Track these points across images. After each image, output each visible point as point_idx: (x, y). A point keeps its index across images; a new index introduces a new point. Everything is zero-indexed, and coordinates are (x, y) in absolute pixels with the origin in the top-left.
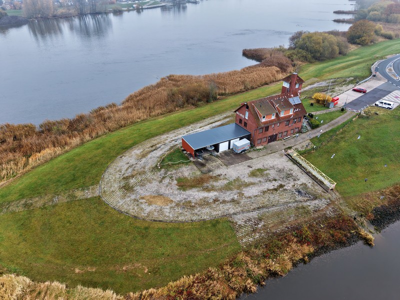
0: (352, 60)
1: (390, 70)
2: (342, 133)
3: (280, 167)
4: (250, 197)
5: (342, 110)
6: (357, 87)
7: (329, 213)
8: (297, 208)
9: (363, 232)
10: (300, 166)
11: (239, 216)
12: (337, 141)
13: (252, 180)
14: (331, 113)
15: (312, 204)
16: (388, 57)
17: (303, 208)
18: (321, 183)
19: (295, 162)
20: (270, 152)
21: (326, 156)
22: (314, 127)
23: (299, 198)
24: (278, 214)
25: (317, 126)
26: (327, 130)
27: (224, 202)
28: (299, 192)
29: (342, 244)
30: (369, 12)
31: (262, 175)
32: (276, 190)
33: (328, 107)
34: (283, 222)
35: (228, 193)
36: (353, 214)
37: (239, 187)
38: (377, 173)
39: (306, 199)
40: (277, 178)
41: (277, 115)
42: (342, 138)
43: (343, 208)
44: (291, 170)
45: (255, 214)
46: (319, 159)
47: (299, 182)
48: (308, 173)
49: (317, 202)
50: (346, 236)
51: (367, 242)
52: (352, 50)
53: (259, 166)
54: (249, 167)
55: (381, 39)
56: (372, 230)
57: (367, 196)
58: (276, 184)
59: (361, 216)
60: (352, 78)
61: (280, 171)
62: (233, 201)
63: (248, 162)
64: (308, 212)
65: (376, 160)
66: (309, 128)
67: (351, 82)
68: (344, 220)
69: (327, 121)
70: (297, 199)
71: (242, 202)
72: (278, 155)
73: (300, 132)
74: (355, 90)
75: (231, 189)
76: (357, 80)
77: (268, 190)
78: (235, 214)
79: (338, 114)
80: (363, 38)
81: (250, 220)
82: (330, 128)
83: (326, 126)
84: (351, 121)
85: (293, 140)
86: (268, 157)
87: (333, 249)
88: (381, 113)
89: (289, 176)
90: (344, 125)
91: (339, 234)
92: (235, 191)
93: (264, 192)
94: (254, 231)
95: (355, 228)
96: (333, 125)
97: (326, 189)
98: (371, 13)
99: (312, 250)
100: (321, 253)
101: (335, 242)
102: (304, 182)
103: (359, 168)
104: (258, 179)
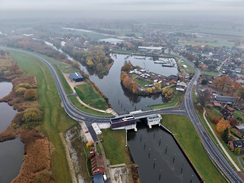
1: (75, 114)
2: (107, 150)
3: (115, 172)
5: (97, 143)
6: (84, 131)
7: (130, 170)
8: (129, 175)
10: (116, 167)
12: (110, 154)
14: (97, 147)
15: (128, 172)
16: (62, 106)
18: (122, 166)
19: (114, 168)
20: (108, 171)
21: (113, 159)
23: (126, 173)
24: (129, 180)
28: (123, 172)
29: (138, 172)
31: (117, 178)
32: (122, 177)
33: (94, 145)
34: (132, 181)
36: (131, 165)
38: (121, 152)
42: (109, 151)
43: (129, 166)
44: (116, 170)
47: (121, 171)
48: (119, 167)
49: (127, 170)
50: (136, 170)
51: (137, 167)
53: (113, 177)
54: (113, 180)
56: (135, 164)
57: (127, 159)
58: (120, 176)
60: (76, 127)
61: (116, 173)
65: (117, 150)
67: (79, 129)
69: (100, 150)
72: (110, 170)
74: (86, 133)
76: (78, 127)
79: (98, 145)
80: (36, 97)
82: (104, 151)
83: (102, 152)
85: (104, 163)
86: (110, 173)
87: (138, 174)
88: (103, 136)
89: (118, 172)
90: (104, 147)
93: (122, 180)
95: (134, 167)
97: (124, 166)
102: (121, 169)
103: (119, 155)
104: (118, 180)
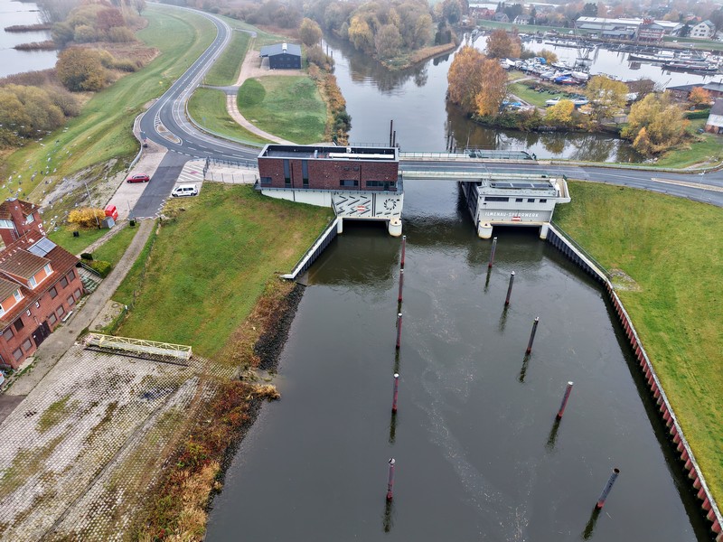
0: (94, 124)
1: (161, 129)
2: (154, 262)
3: (89, 376)
4: (69, 468)
5: (132, 224)
6: (133, 174)
7: (207, 395)
8: (160, 424)
9: (260, 388)
10: (122, 353)
11: (70, 518)
12: (154, 280)
13: (52, 434)
14: (117, 236)
15: (177, 400)
16: (147, 106)
17: (168, 415)
18: (169, 360)
19: (110, 351)
20: (54, 361)
21: (151, 312)
22: (104, 274)
23: (153, 405)
24: (136, 457)
25: (109, 270)
26: (129, 268)
27: (21, 518)
28: (147, 395)
29: (246, 424)
30: (73, 25)
31: (66, 413)
32: (107, 420)
33: (107, 228)
34: (151, 464)
35: (18, 495)
36: (236, 372)
37: (34, 466)
38: (231, 296)
39: (163, 399)
40: (96, 398)
41: (24, 290)
42: (158, 270)
43: (219, 374)
44: (110, 369)
45: (99, 489)
46: (145, 322)
47: (137, 381)
48: (142, 356)
49: (181, 392)
50: (244, 410)
51: (270, 397)
52: (84, 103)
53: (50, 399)
54: (29, 414)
55: (119, 75)
56: (268, 377)
57: (238, 336)
58: (101, 410)
59: (246, 368)
60: (115, 161)
61: (93, 383)
62: (38, 500)
63: (22, 407)
64: (179, 418)
65: (219, 278)
66: (97, 280)
67: (117, 168)
68: (230, 392)
69: (120, 253)
70: (151, 410)
71: (59, 487)
72: (73, 358)
73: (85, 294)
74: (131, 181)
75: (19, 484)
76: (124, 161)
77: (94, 429)
78: (58, 522)
79: (128, 233)
80: (91, 79)
81: (95, 507)
82: (132, 263)
83: (122, 262)
84: (154, 238)
85: (82, 315)
86: (55, 372)
87: (240, 440)
88: (187, 206)
89: (114, 381)
90: (149, 248)
91: (235, 416)
92: (31, 480)
93: (89, 439)
94: (115, 517)
95: (248, 390)
96: (133, 255)
97: (183, 364)
98: (78, 29)
99: (217, 467)
100: (230, 460)
101: (237, 429)
102: (145, 374)
103: (206, 303)
104: (64, 425)
